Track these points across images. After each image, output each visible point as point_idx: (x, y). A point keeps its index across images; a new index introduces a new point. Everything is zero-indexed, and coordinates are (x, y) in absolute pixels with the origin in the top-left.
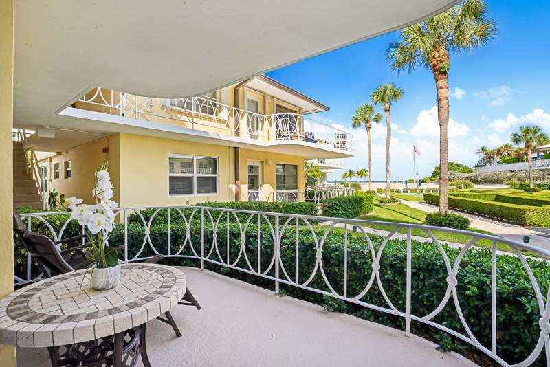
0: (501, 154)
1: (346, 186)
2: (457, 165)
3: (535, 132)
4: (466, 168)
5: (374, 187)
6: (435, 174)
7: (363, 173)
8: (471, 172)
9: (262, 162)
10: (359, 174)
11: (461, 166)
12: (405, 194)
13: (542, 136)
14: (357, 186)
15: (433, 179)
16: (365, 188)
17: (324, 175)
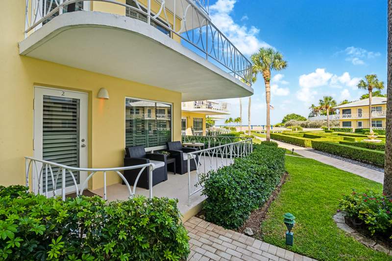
0: (322, 110)
1: (227, 128)
2: (297, 116)
3: (330, 100)
4: (303, 117)
5: (244, 130)
6: (284, 121)
7: (238, 120)
8: (305, 120)
9: (187, 117)
10: (235, 121)
11: (300, 116)
12: (262, 134)
13: (333, 102)
14: (233, 129)
15: (283, 124)
16: (238, 130)
17: (214, 122)
